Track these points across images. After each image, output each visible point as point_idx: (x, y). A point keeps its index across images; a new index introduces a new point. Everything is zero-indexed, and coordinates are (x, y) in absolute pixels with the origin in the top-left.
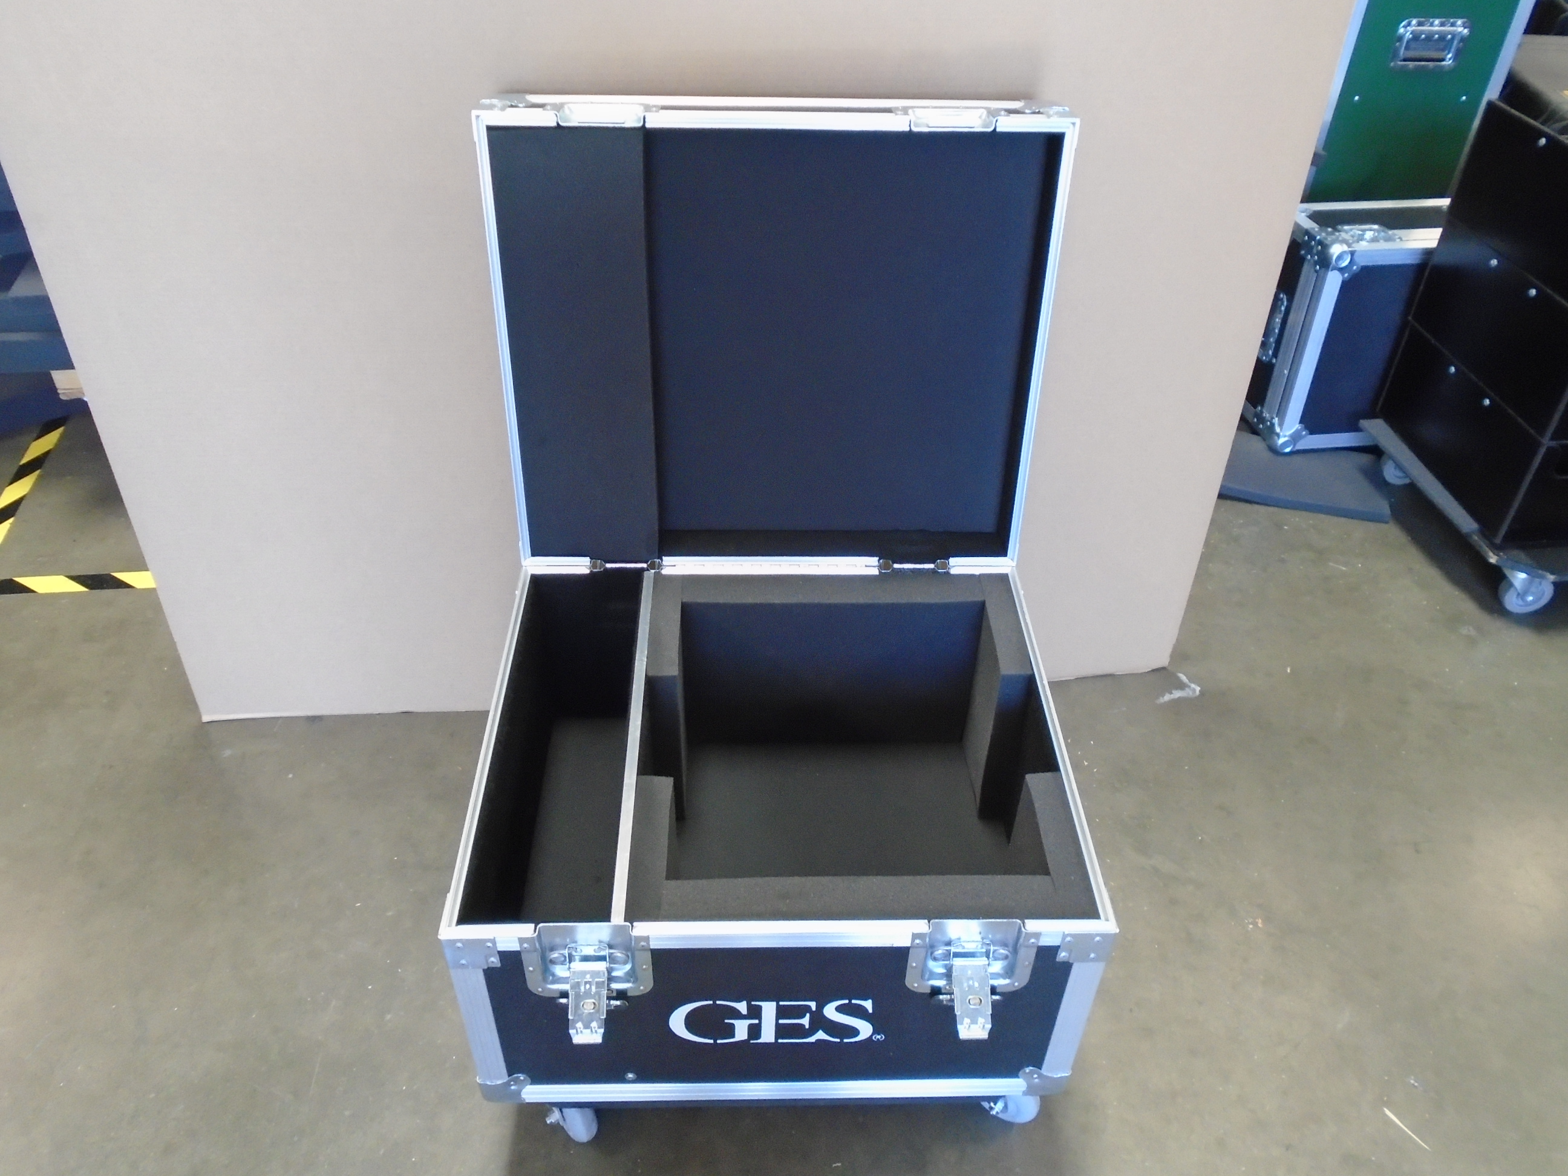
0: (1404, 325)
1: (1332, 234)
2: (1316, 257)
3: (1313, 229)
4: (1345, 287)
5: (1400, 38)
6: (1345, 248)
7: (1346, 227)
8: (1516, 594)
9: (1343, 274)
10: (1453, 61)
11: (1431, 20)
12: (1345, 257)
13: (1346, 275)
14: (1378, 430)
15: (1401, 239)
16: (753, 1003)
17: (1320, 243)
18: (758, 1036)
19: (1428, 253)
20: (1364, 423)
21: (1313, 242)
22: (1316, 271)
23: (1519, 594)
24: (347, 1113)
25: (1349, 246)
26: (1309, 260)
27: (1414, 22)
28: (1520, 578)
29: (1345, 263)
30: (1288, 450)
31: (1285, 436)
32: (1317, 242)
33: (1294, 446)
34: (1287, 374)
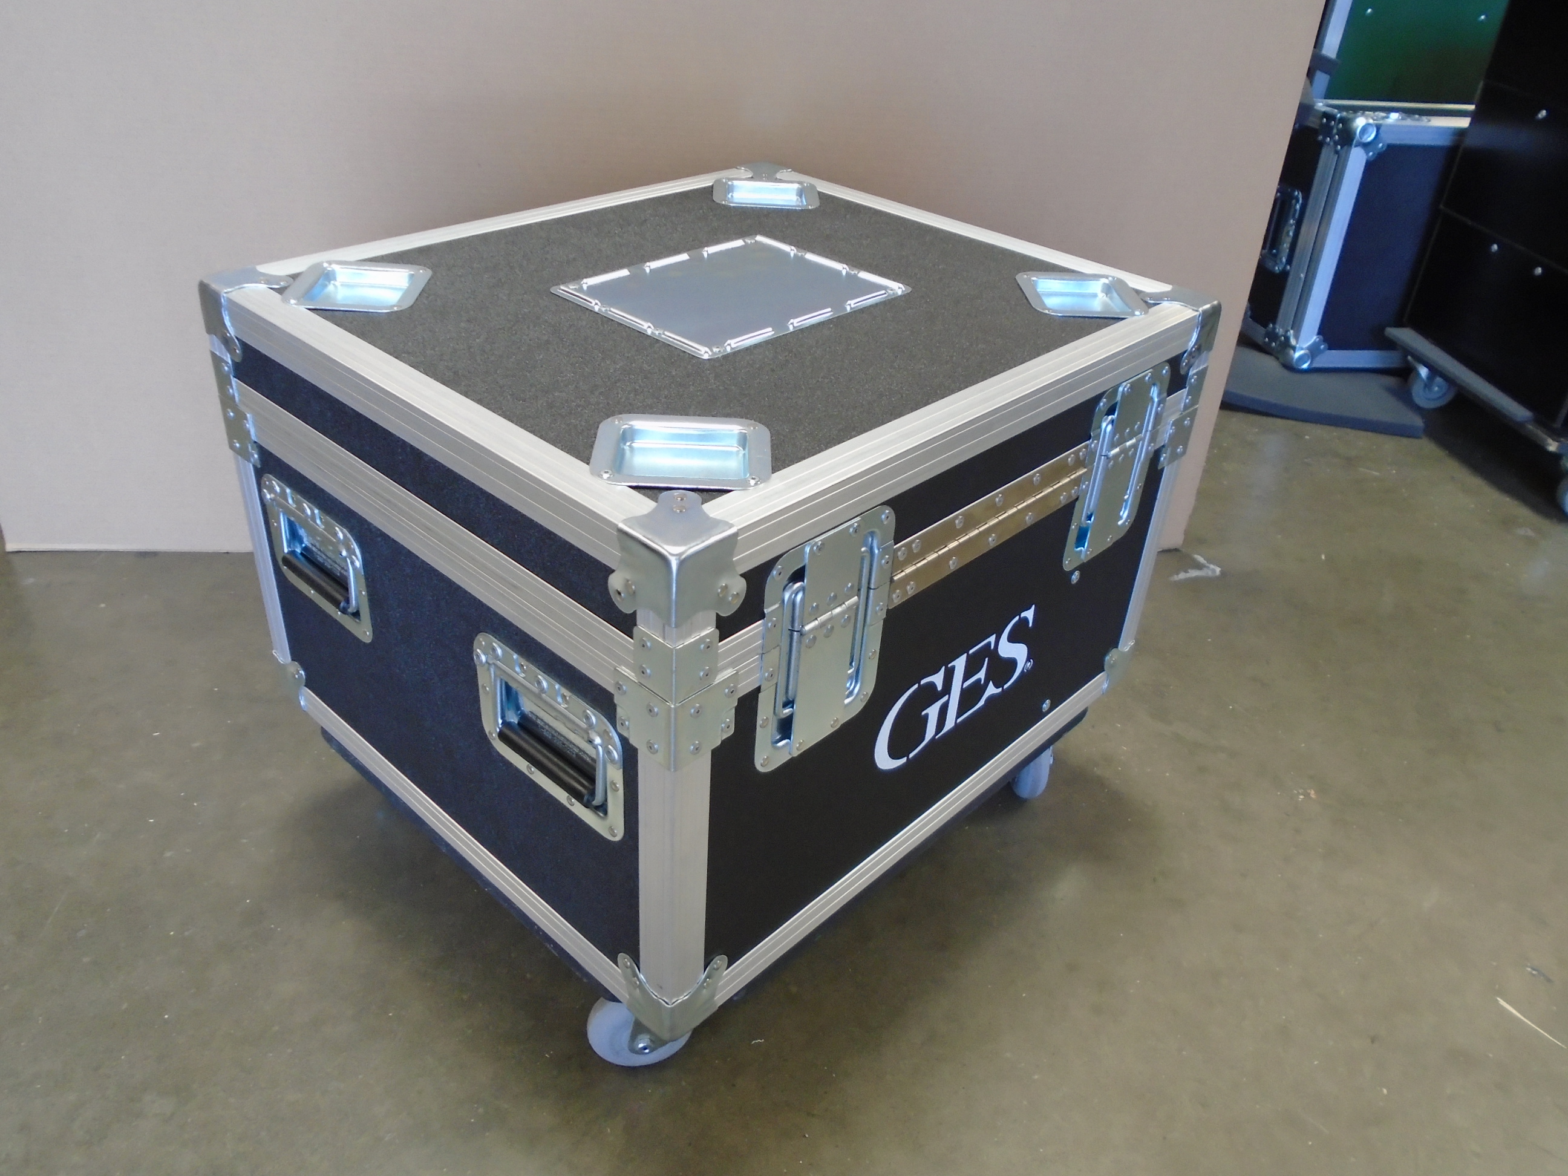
0: (1435, 213)
1: (1354, 114)
2: (1337, 137)
4: (1370, 168)
6: (1370, 122)
7: (1368, 112)
9: (1367, 154)
12: (1370, 129)
14: (1407, 336)
15: (1428, 120)
17: (1342, 120)
19: (1461, 131)
20: (1393, 334)
21: (1333, 122)
22: (1337, 152)
25: (1373, 121)
26: (1329, 144)
29: (1370, 138)
30: (1305, 366)
31: (1302, 349)
32: (1337, 121)
33: (1311, 363)
34: (1303, 279)
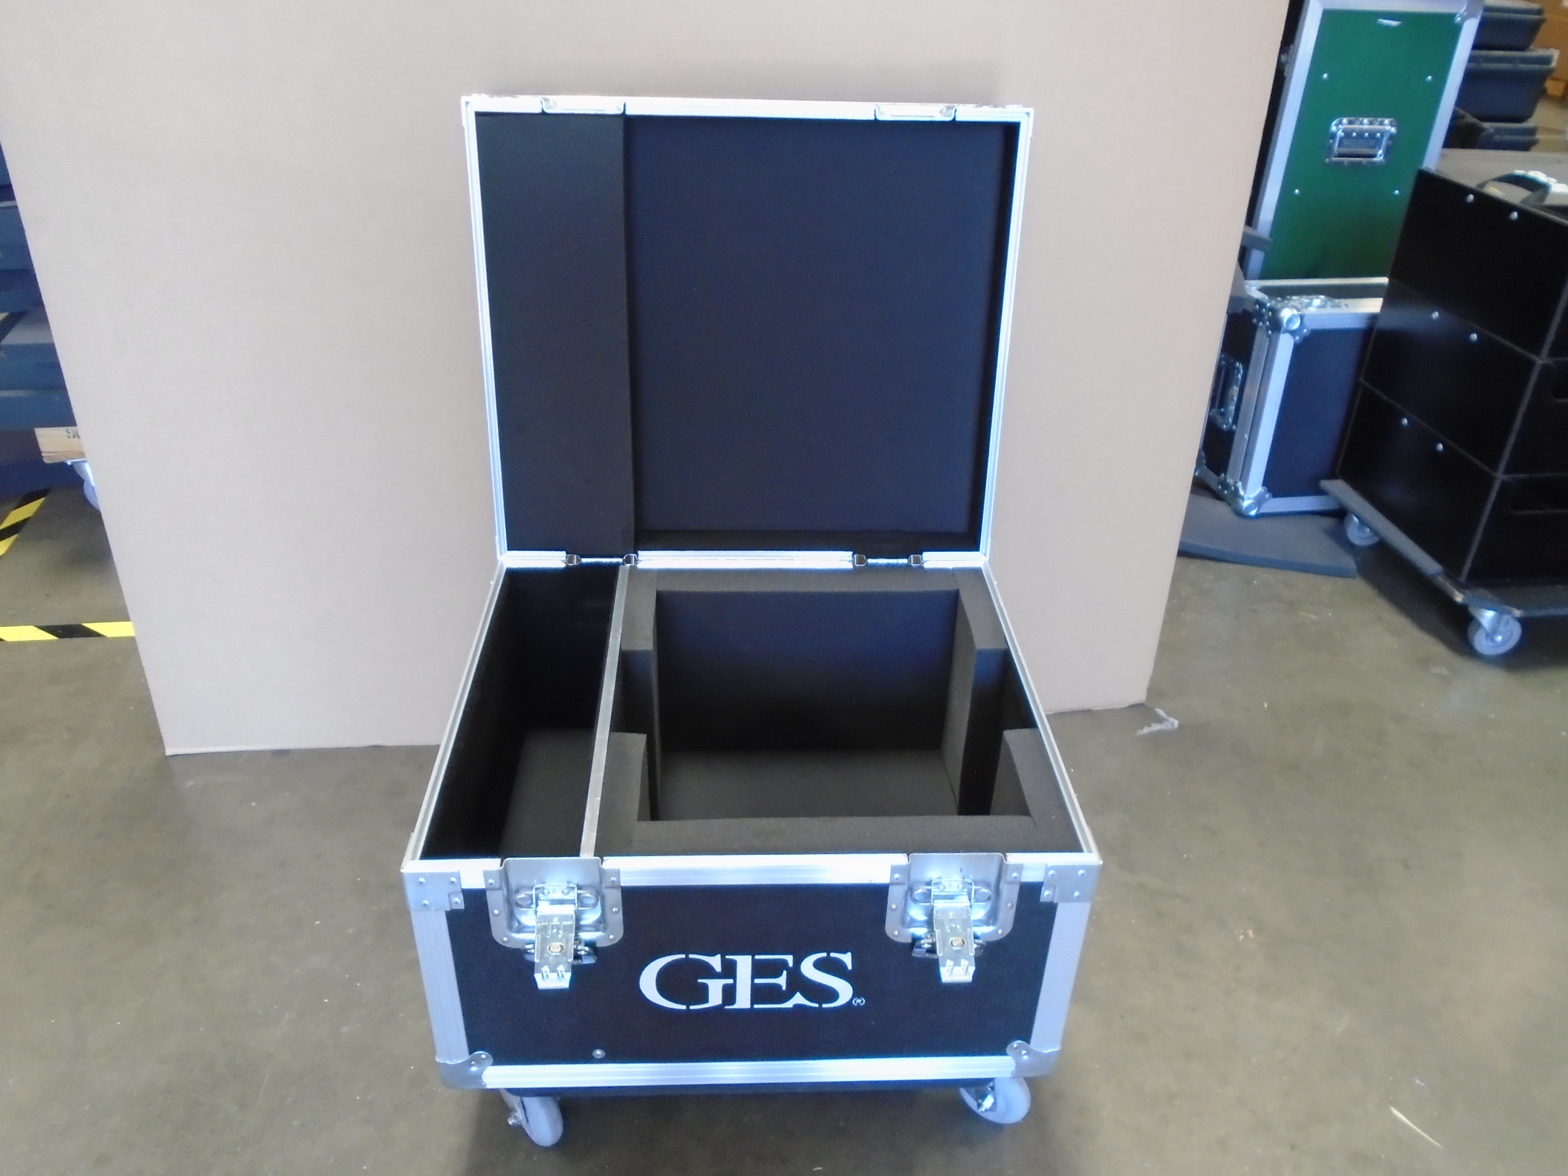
0: (1356, 385)
1: (1282, 301)
2: (1268, 323)
3: (1264, 298)
4: (1298, 350)
5: (1333, 136)
6: (1295, 312)
7: (1294, 298)
8: (1484, 635)
9: (1294, 338)
10: (1384, 158)
11: (1360, 119)
12: (1295, 320)
13: (1297, 338)
14: (1340, 490)
15: (1347, 305)
16: (727, 957)
17: (1272, 309)
18: (733, 1002)
19: (1373, 317)
20: (1326, 484)
21: (1264, 309)
22: (1269, 336)
23: (1487, 635)
24: (296, 1123)
25: (1298, 310)
26: (1261, 327)
27: (1345, 121)
28: (1487, 616)
29: (1296, 326)
30: (1253, 513)
31: (1249, 499)
32: (1267, 309)
33: (1259, 509)
34: (1248, 438)
